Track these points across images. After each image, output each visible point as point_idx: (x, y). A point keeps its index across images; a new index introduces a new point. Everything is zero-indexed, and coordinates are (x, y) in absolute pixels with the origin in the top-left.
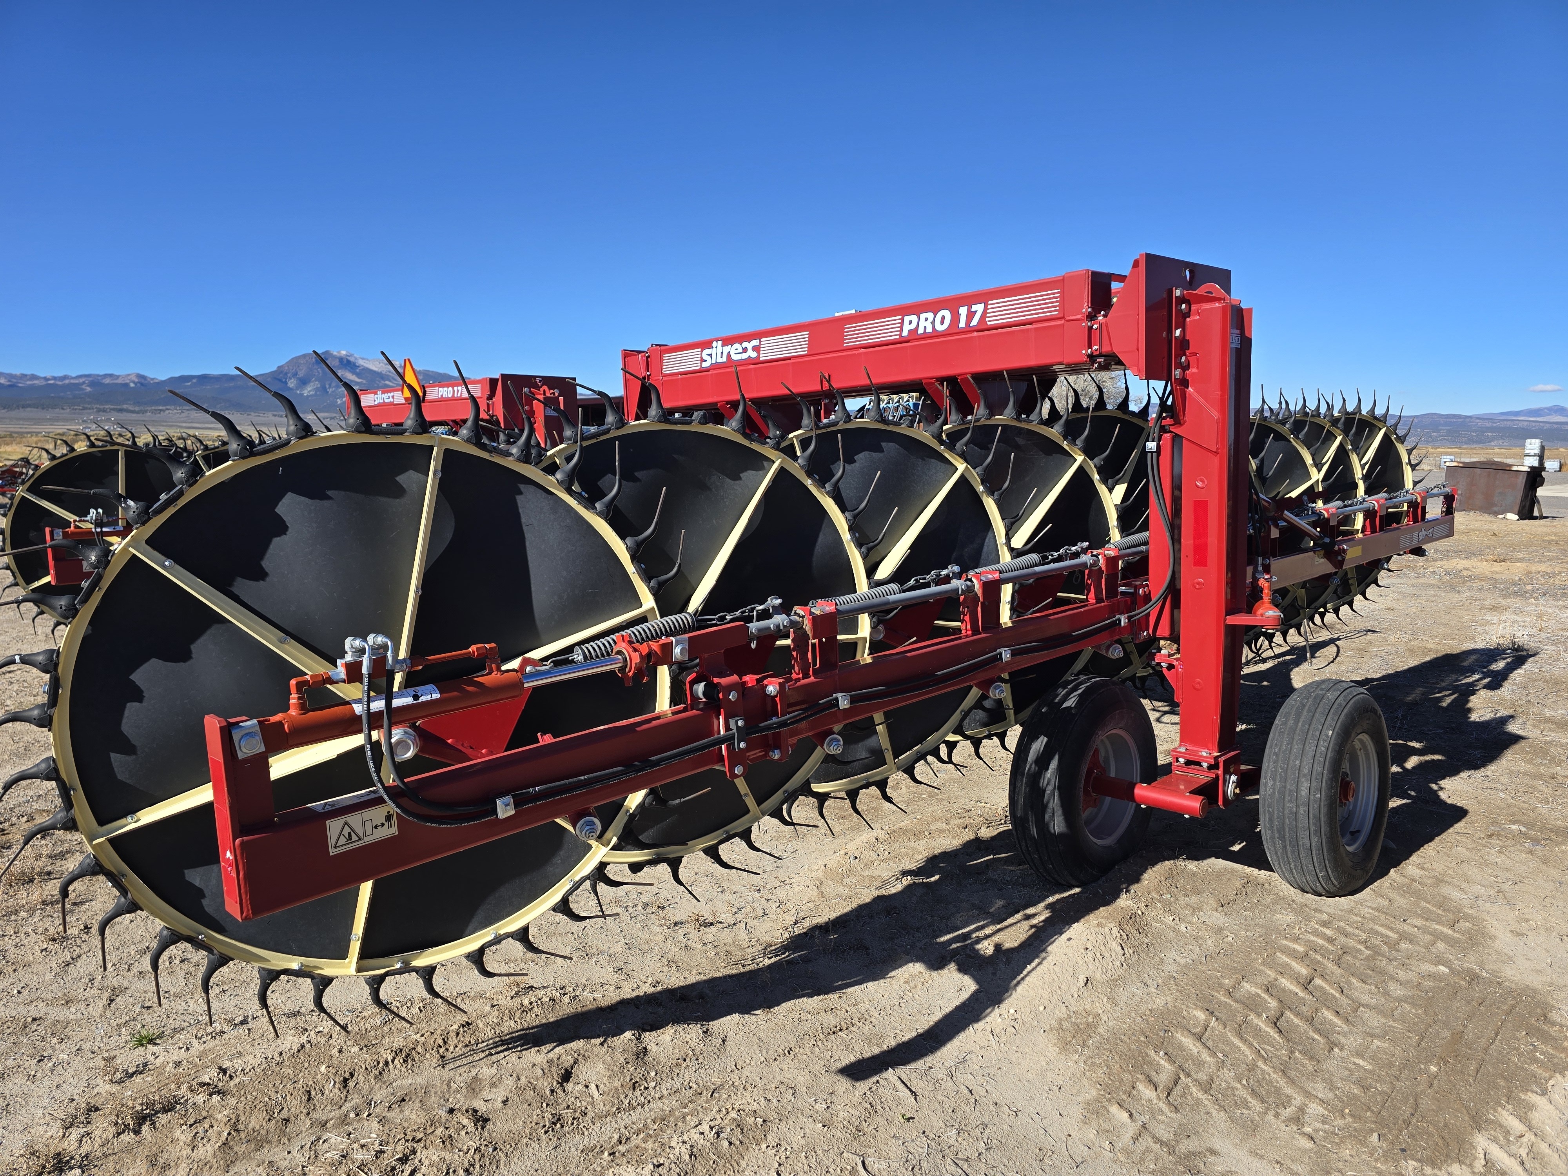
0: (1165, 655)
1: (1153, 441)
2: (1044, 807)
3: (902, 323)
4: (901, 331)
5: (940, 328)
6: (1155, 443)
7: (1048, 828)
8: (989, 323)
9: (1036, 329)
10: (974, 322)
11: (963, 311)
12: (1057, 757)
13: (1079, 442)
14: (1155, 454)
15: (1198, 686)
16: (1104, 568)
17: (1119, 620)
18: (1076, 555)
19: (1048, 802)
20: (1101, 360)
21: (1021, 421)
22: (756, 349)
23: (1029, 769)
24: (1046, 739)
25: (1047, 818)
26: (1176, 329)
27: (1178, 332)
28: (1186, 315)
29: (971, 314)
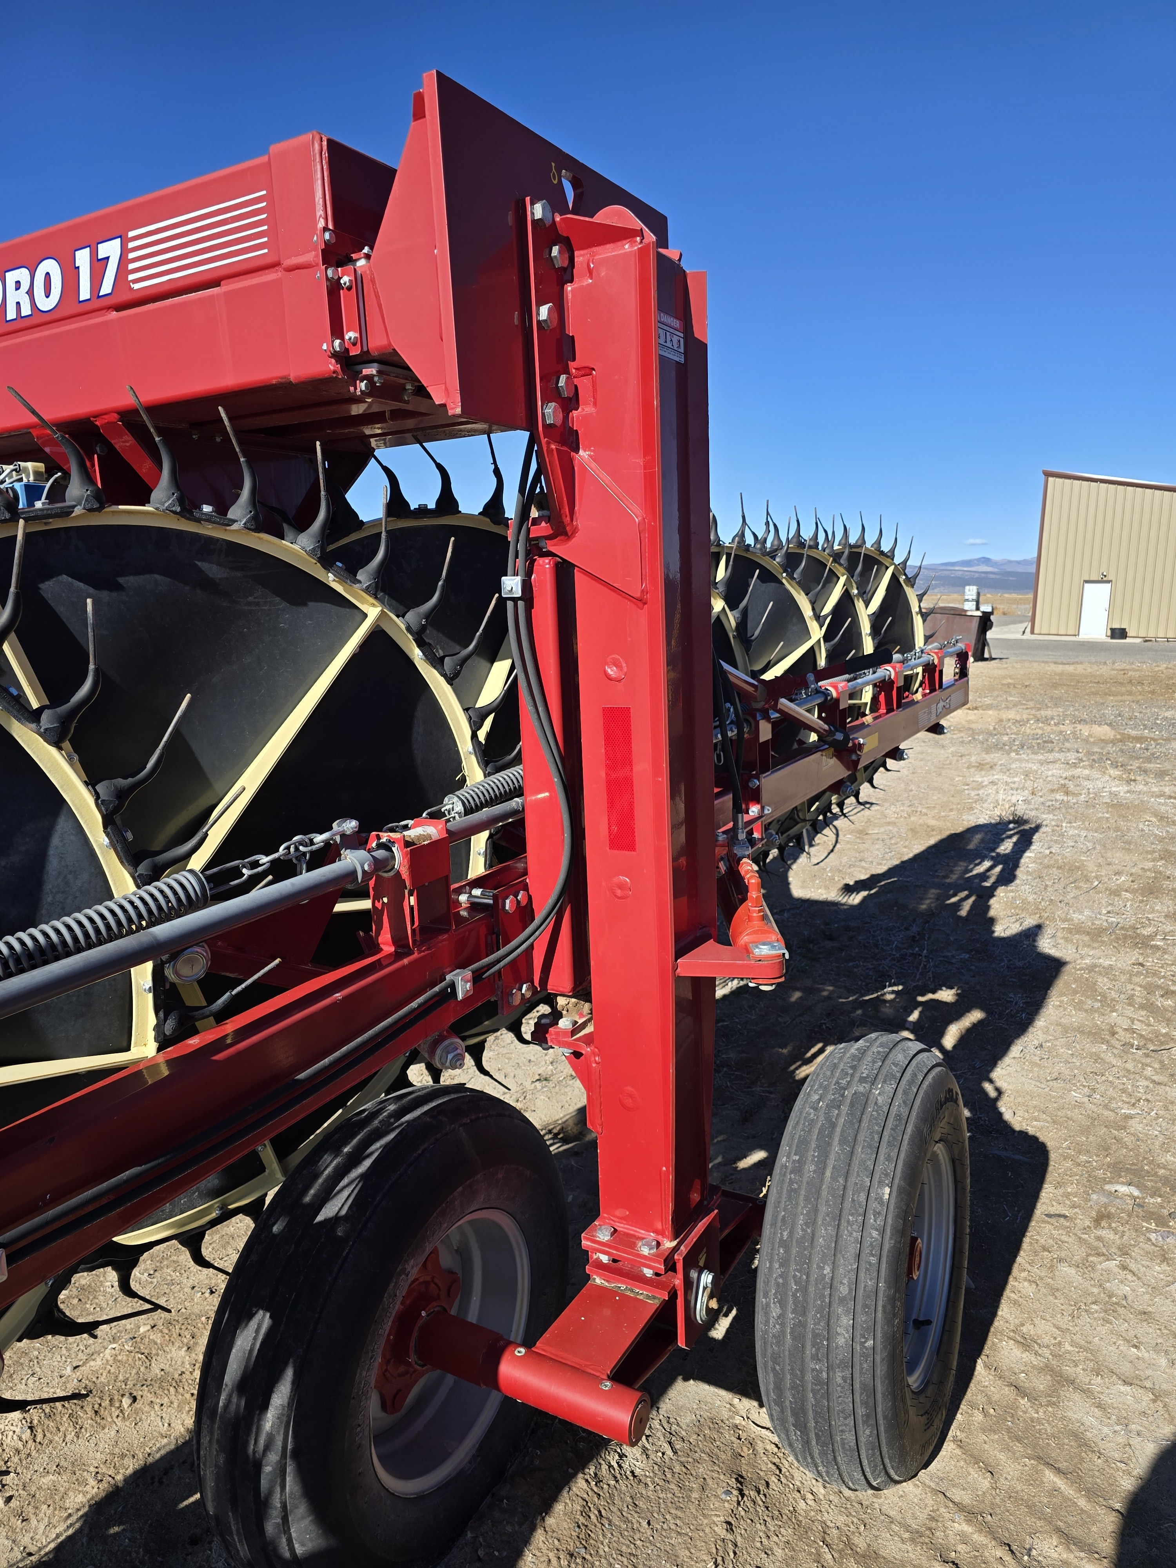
0: (564, 1032)
1: (515, 574)
2: (261, 1506)
6: (518, 579)
7: (275, 1550)
8: (136, 286)
9: (226, 294)
10: (106, 288)
11: (83, 258)
12: (289, 1374)
13: (364, 576)
14: (521, 604)
15: (628, 1101)
16: (405, 874)
17: (453, 985)
18: (328, 855)
19: (270, 1493)
20: (371, 370)
21: (198, 521)
24: (267, 1322)
25: (271, 1527)
26: (539, 304)
27: (544, 312)
28: (566, 274)
29: (99, 265)
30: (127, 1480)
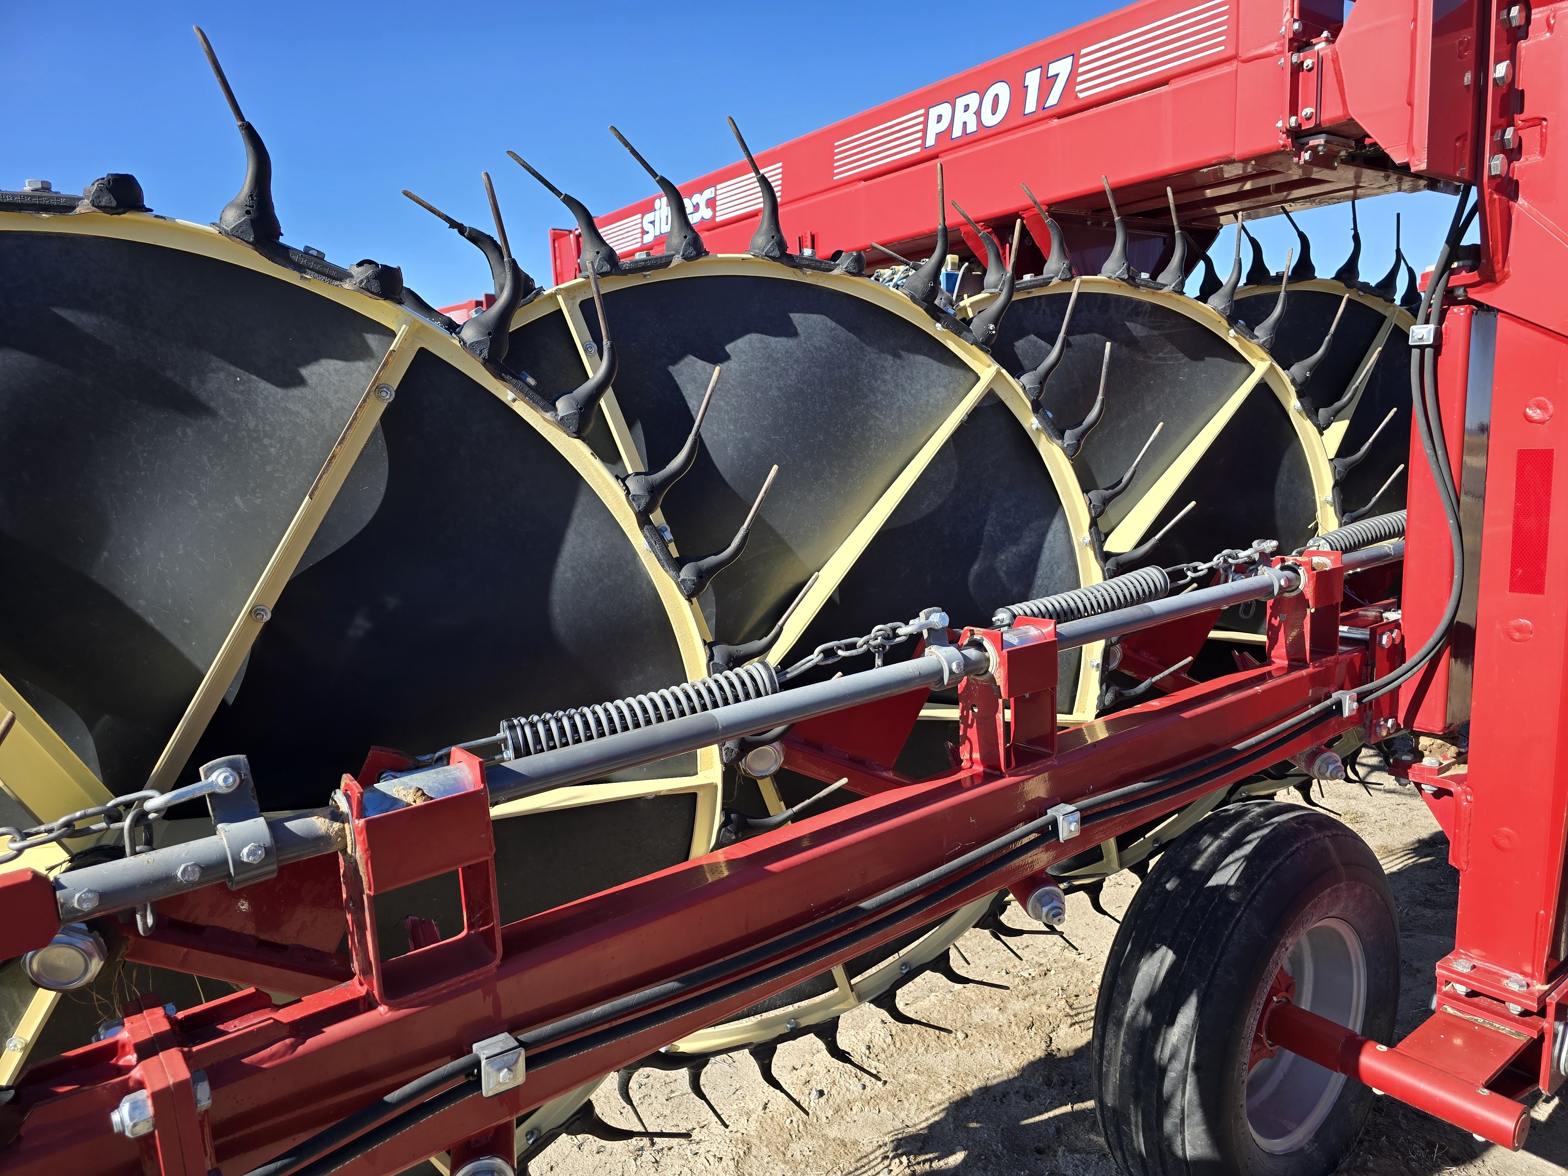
0: (1430, 770)
1: (1427, 322)
2: (1162, 1105)
3: (925, 123)
4: (924, 138)
5: (990, 120)
6: (1432, 327)
7: (1170, 1146)
8: (1081, 95)
9: (1175, 91)
10: (1053, 99)
11: (1033, 79)
12: (1193, 1001)
13: (1262, 331)
14: (1429, 352)
15: (1505, 843)
16: (1309, 595)
17: (1339, 704)
18: (1247, 568)
19: (1172, 1095)
20: (1319, 141)
21: (1137, 286)
22: (711, 203)
23: (1134, 1018)
24: (1170, 956)
25: (1169, 1125)
26: (1498, 61)
27: (1500, 70)
28: (1521, 32)
29: (1047, 82)
30: (975, 1092)
